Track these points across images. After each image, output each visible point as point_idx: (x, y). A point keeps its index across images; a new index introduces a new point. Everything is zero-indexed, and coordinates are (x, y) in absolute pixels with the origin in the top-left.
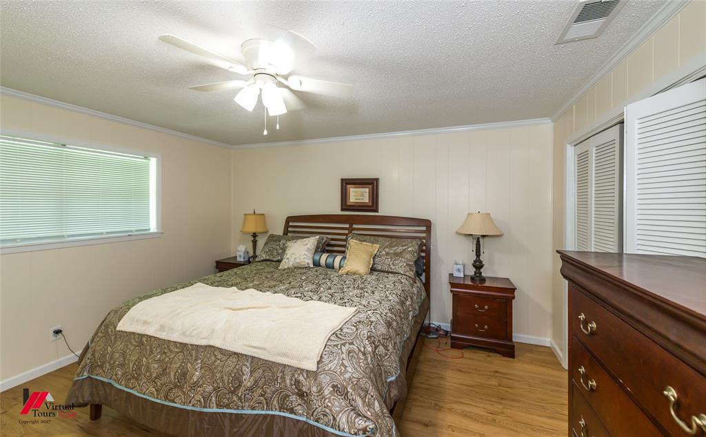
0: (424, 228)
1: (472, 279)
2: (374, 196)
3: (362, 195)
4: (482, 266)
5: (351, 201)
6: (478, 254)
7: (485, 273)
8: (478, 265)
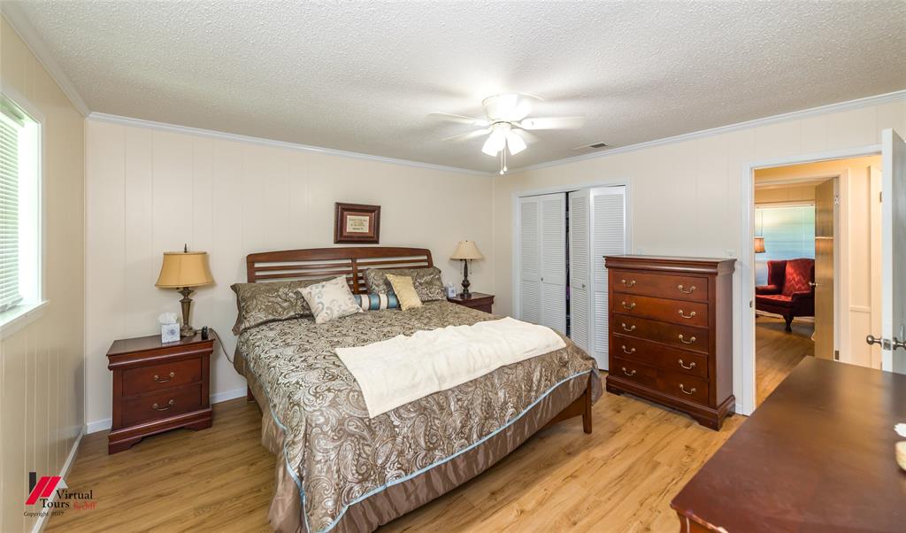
0: (426, 258)
1: (462, 295)
2: (376, 226)
3: (361, 224)
4: (468, 285)
5: (348, 231)
6: (466, 276)
7: (471, 290)
8: (466, 284)
